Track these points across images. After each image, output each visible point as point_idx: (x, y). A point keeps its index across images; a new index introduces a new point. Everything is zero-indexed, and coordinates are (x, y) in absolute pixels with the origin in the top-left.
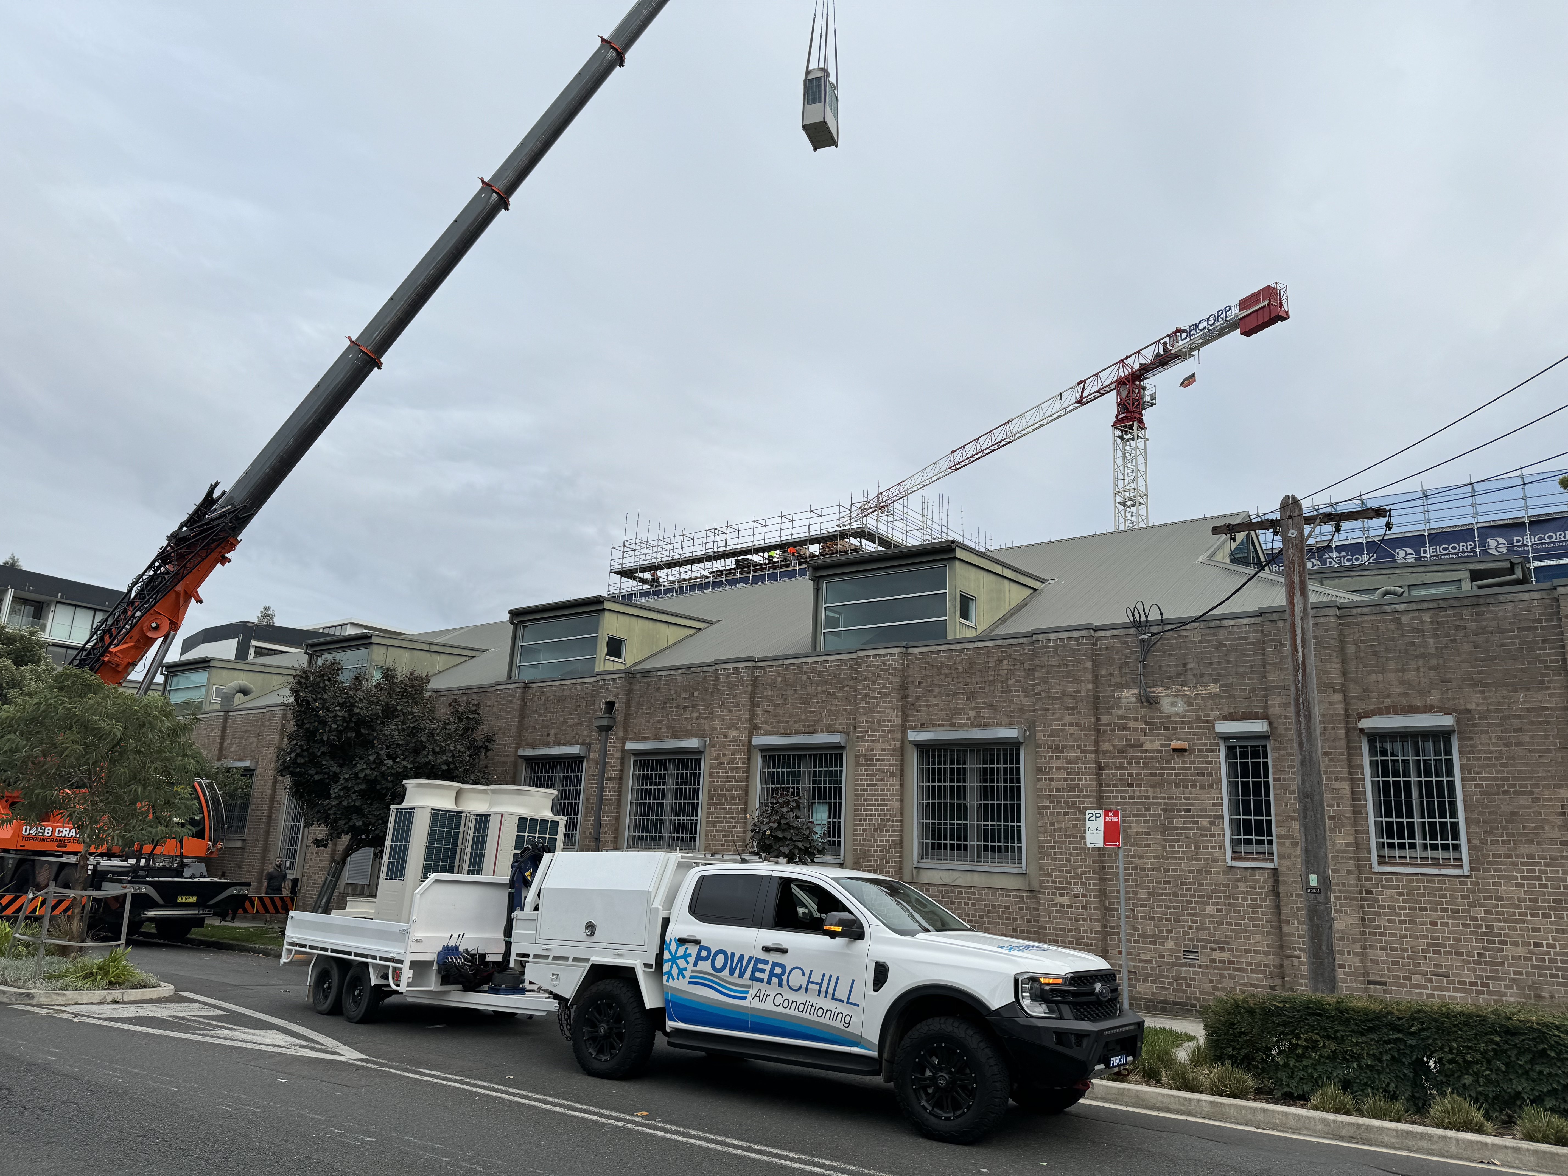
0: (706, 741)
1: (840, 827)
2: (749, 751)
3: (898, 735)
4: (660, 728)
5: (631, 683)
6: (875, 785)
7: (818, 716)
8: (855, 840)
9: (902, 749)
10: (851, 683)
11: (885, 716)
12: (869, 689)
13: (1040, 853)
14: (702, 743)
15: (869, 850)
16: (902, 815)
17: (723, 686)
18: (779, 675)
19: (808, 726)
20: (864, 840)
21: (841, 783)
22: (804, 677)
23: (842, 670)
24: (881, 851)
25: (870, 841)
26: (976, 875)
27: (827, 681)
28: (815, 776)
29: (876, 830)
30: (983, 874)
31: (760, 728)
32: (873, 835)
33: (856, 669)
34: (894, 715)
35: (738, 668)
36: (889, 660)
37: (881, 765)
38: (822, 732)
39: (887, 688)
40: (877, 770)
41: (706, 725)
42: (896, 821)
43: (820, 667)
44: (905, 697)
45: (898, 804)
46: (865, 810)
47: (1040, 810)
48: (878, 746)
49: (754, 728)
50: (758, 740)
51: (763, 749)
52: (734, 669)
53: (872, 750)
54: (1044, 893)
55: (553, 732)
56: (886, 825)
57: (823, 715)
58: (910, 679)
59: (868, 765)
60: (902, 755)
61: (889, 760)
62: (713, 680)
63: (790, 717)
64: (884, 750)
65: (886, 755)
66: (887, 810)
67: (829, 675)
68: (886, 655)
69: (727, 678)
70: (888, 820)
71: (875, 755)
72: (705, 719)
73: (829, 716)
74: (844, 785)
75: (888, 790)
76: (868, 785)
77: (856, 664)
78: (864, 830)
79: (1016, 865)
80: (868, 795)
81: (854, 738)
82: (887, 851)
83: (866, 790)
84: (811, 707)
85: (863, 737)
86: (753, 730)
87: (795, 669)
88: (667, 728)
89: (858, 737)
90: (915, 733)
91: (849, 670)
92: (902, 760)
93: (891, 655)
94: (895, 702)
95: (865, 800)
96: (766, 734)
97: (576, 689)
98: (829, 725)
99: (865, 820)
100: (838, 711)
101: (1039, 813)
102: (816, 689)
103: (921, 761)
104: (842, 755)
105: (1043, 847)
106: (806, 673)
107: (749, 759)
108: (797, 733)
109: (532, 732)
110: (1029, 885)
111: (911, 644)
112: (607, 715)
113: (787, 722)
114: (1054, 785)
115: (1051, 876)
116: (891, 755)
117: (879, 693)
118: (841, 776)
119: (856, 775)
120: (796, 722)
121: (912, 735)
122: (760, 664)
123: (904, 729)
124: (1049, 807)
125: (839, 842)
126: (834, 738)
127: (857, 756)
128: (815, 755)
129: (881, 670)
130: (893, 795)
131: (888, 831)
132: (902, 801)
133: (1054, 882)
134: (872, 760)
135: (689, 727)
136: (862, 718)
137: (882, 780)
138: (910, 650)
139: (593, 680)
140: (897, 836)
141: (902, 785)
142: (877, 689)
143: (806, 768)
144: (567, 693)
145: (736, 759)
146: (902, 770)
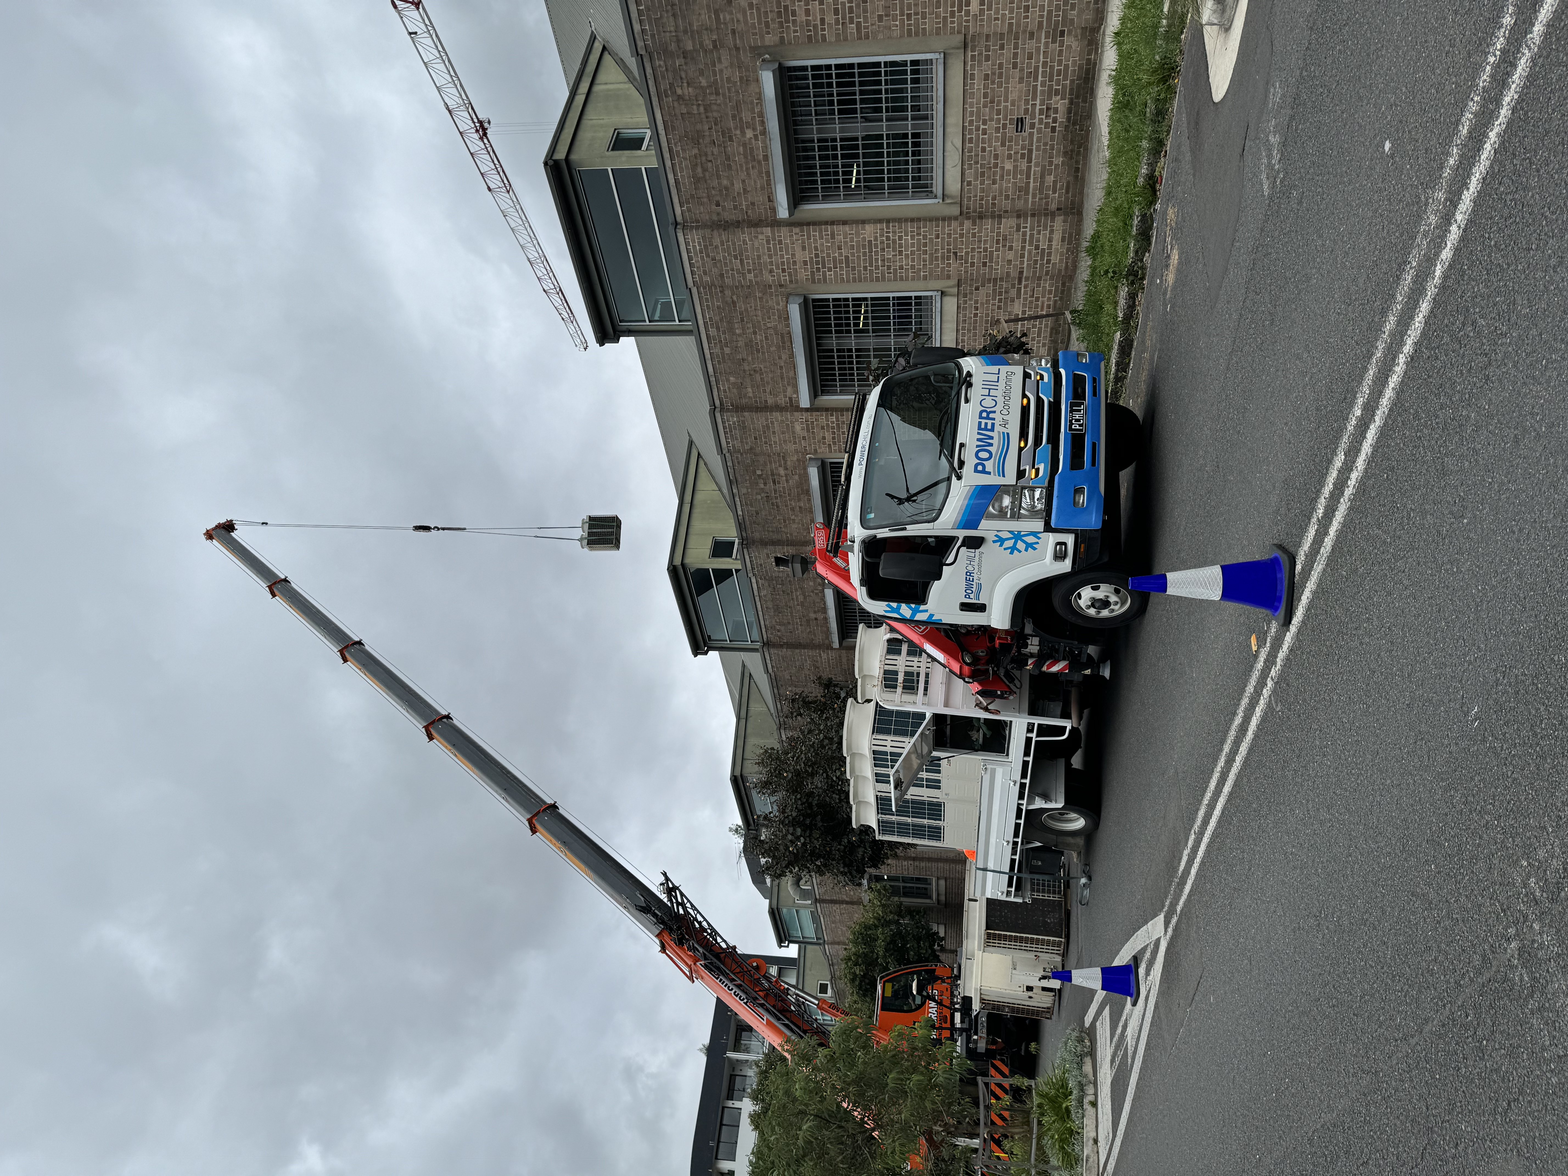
0: (810, 458)
1: (899, 298)
2: (818, 410)
3: (784, 230)
4: (800, 507)
5: (754, 542)
6: (847, 258)
7: (772, 331)
8: (913, 279)
9: (800, 224)
10: (728, 293)
11: (763, 248)
12: (733, 270)
13: (917, 34)
14: (813, 463)
15: (925, 261)
16: (880, 221)
17: (747, 443)
18: (728, 380)
19: (784, 343)
20: (913, 267)
21: (847, 300)
22: (727, 350)
23: (713, 304)
24: (925, 245)
25: (913, 260)
26: (949, 121)
27: (729, 322)
28: (841, 332)
29: (901, 252)
30: (947, 112)
31: (791, 399)
32: (907, 256)
33: (710, 288)
34: (760, 237)
35: (724, 428)
36: (694, 247)
37: (822, 251)
38: (788, 326)
39: (729, 247)
40: (828, 255)
41: (792, 459)
42: (888, 228)
43: (713, 332)
44: (738, 224)
45: (867, 226)
46: (877, 268)
47: (862, 36)
48: (800, 256)
49: (792, 405)
50: (805, 401)
51: (814, 393)
52: (725, 433)
53: (805, 263)
54: (967, 27)
55: (812, 616)
56: (894, 241)
57: (769, 325)
58: (715, 218)
59: (824, 267)
60: (808, 224)
61: (815, 240)
62: (742, 454)
63: (775, 364)
64: (804, 248)
65: (810, 244)
66: (876, 239)
67: (721, 320)
68: (688, 251)
69: (737, 439)
70: (888, 238)
71: (811, 258)
72: (786, 462)
73: (769, 318)
74: (850, 296)
75: (852, 241)
76: (847, 266)
77: (704, 288)
78: (901, 268)
79: (934, 67)
80: (859, 266)
81: (793, 286)
82: (925, 237)
83: (854, 269)
84: (761, 341)
85: (790, 275)
86: (793, 407)
87: (719, 362)
88: (799, 500)
89: (791, 281)
90: (780, 209)
91: (712, 297)
92: (814, 223)
93: (687, 244)
94: (744, 236)
95: (865, 268)
96: (796, 391)
97: (765, 596)
98: (780, 317)
99: (889, 267)
100: (762, 307)
101: (867, 37)
102: (739, 335)
103: (814, 199)
104: (814, 300)
105: (909, 31)
106: (722, 349)
107: (827, 410)
108: (792, 356)
109: (815, 635)
110: (958, 48)
111: (671, 219)
112: (790, 565)
113: (781, 367)
114: (830, 18)
115: (945, 18)
116: (809, 238)
117: (736, 258)
118: (839, 300)
119: (836, 282)
120: (780, 358)
121: (783, 213)
122: (717, 403)
123: (776, 223)
124: (859, 23)
125: (916, 298)
126: (795, 311)
127: (813, 282)
128: (817, 332)
129: (708, 256)
130: (858, 234)
131: (900, 238)
132: (864, 222)
133: (953, 13)
134: (817, 263)
135: (797, 477)
136: (768, 278)
137: (840, 248)
138: (679, 219)
139: (754, 580)
140: (906, 227)
141: (844, 223)
142: (731, 261)
143: (833, 342)
144: (770, 604)
145: (828, 425)
146: (826, 223)
